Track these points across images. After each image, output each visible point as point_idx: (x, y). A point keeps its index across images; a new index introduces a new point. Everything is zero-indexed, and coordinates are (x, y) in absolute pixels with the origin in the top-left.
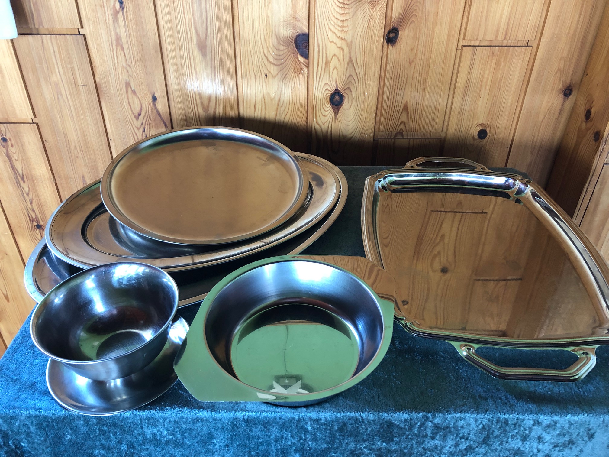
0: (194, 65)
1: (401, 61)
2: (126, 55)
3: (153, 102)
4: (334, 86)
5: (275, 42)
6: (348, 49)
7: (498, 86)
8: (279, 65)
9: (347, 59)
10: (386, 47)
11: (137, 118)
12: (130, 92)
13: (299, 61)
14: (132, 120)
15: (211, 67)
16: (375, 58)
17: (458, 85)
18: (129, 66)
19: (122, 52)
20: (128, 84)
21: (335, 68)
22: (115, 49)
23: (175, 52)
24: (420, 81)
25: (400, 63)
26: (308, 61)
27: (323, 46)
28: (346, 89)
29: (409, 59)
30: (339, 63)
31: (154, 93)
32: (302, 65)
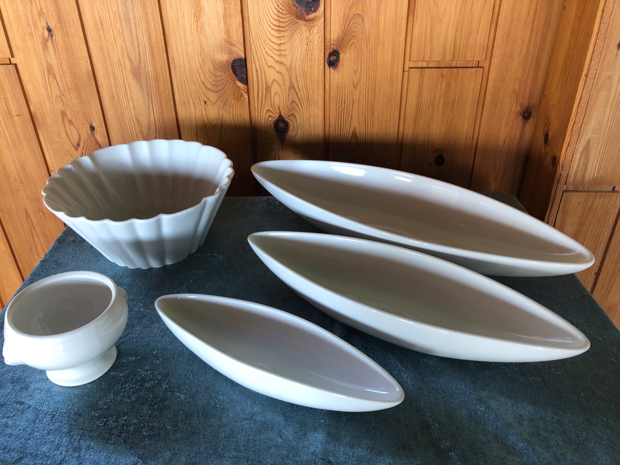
0: (130, 93)
1: (345, 85)
2: (59, 83)
3: (91, 132)
4: (277, 113)
5: (211, 67)
6: (288, 74)
7: (452, 109)
8: (218, 91)
9: (288, 84)
10: (329, 70)
11: (76, 149)
12: (67, 122)
13: (238, 86)
14: (71, 150)
15: (148, 95)
16: (318, 82)
17: (408, 109)
18: (63, 95)
19: (55, 81)
20: (63, 114)
21: (276, 93)
22: (48, 78)
23: (110, 80)
24: (367, 106)
25: (344, 86)
26: (248, 86)
27: (261, 71)
28: (290, 115)
29: (353, 83)
30: (280, 88)
31: (92, 123)
32: (242, 91)
